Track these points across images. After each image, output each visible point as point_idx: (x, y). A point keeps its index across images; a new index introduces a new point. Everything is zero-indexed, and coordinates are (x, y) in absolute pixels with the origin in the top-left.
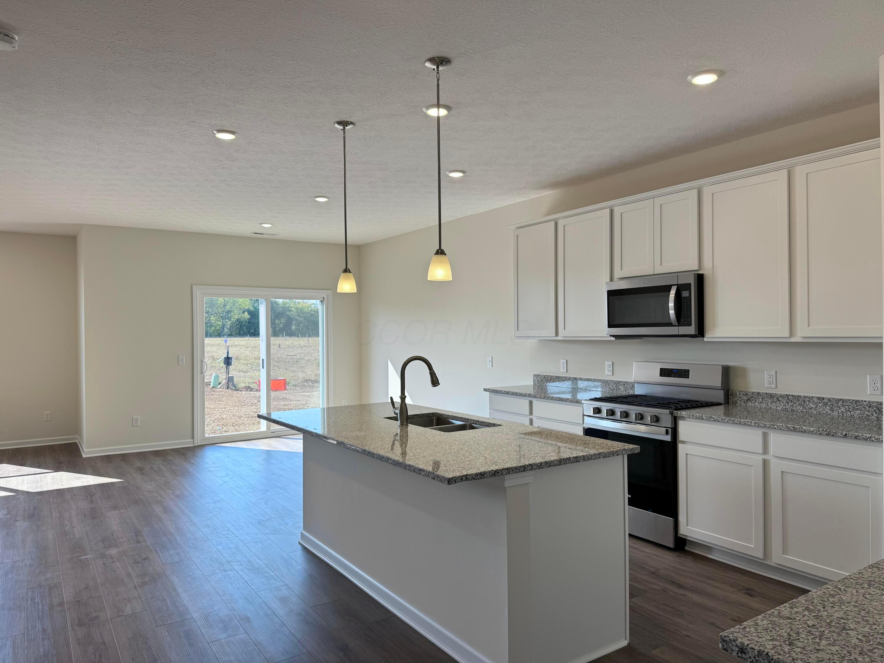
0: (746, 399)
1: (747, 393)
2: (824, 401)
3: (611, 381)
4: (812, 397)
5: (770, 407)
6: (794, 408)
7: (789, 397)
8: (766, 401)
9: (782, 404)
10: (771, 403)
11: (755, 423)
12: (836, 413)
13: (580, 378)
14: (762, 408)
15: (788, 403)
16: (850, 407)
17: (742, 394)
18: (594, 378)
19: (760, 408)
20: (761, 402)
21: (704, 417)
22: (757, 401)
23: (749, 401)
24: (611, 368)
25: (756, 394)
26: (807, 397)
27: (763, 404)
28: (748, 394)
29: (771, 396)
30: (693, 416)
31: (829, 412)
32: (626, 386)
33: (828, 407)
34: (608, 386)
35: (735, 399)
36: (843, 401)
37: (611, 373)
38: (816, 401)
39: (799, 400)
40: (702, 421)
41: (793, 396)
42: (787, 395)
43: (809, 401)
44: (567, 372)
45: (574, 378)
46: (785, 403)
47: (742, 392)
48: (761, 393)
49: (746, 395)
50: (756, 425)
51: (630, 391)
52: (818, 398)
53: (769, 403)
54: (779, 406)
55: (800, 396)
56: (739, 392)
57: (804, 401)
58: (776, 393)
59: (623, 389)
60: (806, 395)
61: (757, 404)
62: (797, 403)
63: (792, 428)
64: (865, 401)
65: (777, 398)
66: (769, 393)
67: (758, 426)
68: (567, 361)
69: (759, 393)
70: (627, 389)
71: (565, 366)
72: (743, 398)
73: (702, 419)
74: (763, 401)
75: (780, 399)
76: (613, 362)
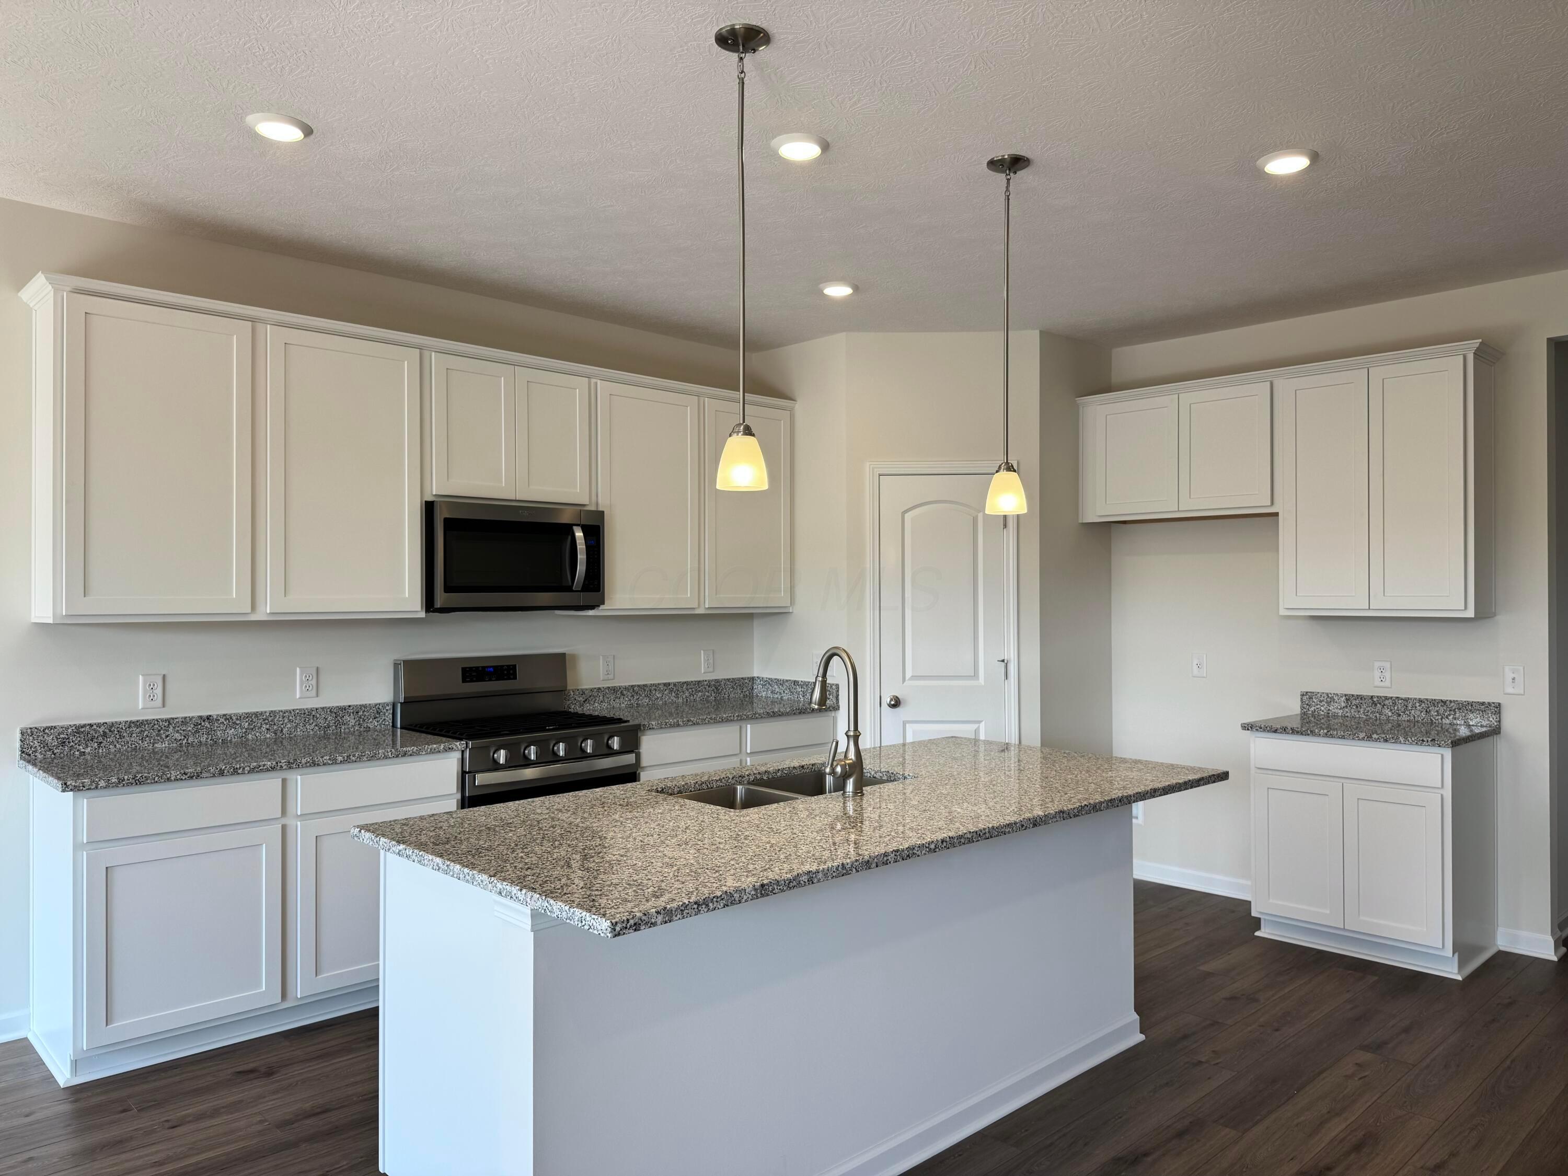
0: (583, 700)
1: (584, 691)
2: (670, 687)
3: (323, 708)
4: (658, 684)
5: (612, 706)
6: (640, 702)
7: (635, 689)
8: (608, 698)
9: (627, 699)
10: (614, 701)
11: (738, 716)
12: (680, 700)
13: (224, 715)
14: (603, 708)
15: (633, 696)
16: (693, 690)
17: (577, 693)
18: (270, 709)
19: (601, 710)
20: (601, 702)
21: (680, 723)
22: (597, 701)
23: (586, 702)
24: (314, 682)
25: (595, 690)
26: (654, 684)
27: (604, 704)
28: (586, 693)
29: (614, 690)
30: (666, 724)
31: (675, 699)
32: (361, 713)
33: (673, 694)
34: (312, 721)
35: (568, 703)
36: (687, 683)
37: (314, 693)
38: (662, 689)
39: (645, 690)
40: (678, 729)
41: (639, 686)
42: (632, 686)
43: (656, 690)
44: (164, 706)
45: (201, 717)
46: (630, 697)
47: (578, 690)
48: (602, 689)
49: (582, 694)
50: (739, 718)
51: (371, 722)
52: (665, 684)
53: (612, 700)
54: (623, 703)
55: (647, 685)
56: (573, 692)
57: (650, 691)
58: (619, 685)
59: (352, 722)
60: (652, 683)
61: (597, 704)
62: (643, 695)
63: (772, 713)
64: (706, 681)
65: (621, 692)
66: (612, 687)
67: (741, 719)
68: (163, 677)
69: (599, 689)
70: (364, 720)
71: (159, 691)
72: (579, 699)
73: (678, 725)
74: (604, 700)
75: (625, 692)
76: (318, 668)
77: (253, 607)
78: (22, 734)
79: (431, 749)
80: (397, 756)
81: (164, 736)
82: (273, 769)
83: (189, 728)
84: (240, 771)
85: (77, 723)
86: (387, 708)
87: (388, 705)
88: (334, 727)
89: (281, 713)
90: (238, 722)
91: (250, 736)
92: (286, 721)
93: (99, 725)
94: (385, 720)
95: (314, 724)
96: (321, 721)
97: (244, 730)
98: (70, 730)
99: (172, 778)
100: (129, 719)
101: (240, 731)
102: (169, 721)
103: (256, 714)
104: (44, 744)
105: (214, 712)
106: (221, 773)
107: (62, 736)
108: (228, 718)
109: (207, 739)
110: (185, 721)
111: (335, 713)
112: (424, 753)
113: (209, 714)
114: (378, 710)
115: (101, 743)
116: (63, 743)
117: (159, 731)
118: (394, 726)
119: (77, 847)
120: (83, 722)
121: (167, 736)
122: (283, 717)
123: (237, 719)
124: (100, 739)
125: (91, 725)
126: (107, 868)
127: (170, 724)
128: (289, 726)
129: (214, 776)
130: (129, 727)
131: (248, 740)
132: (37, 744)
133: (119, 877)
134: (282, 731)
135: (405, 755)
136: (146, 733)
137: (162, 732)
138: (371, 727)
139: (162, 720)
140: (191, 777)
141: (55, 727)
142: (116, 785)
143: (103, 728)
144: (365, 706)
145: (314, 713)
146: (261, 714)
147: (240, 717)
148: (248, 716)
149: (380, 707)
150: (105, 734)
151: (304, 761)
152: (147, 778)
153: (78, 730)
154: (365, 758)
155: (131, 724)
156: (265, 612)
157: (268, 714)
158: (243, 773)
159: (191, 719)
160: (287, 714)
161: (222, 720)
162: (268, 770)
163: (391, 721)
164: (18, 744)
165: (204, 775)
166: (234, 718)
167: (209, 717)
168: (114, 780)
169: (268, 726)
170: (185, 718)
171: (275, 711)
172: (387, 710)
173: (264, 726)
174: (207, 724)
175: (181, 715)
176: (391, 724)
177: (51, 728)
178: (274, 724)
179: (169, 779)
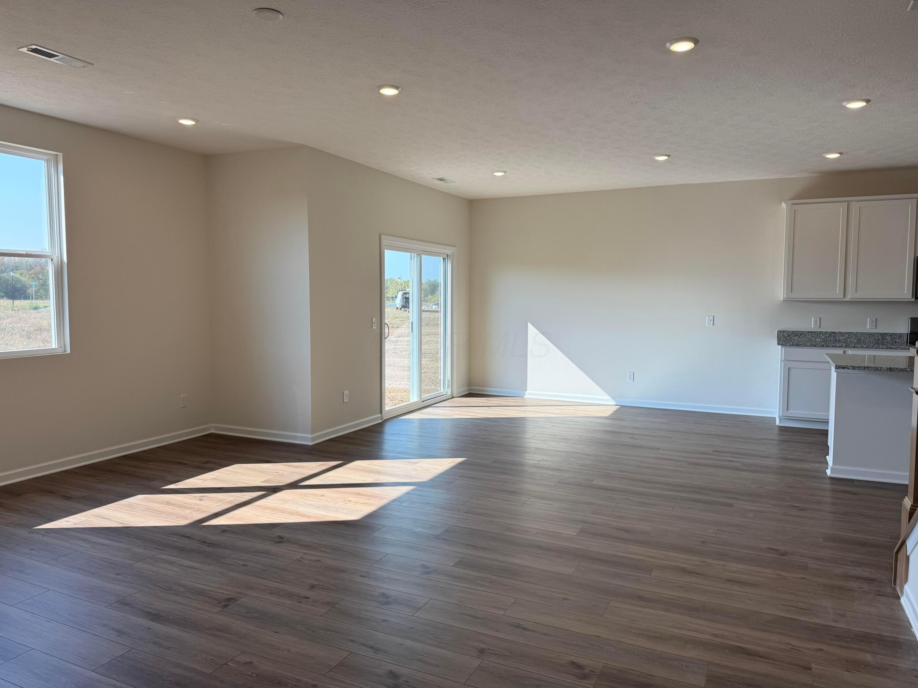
3: (877, 333)
13: (839, 332)
18: (856, 332)
24: (875, 324)
32: (893, 336)
37: (874, 327)
44: (820, 327)
45: (831, 332)
59: (889, 339)
68: (820, 318)
70: (894, 339)
71: (818, 323)
76: (876, 319)
77: (844, 296)
78: (778, 332)
79: (902, 348)
80: (887, 349)
81: (819, 337)
82: (840, 347)
83: (827, 335)
84: (829, 346)
85: (793, 330)
86: (905, 335)
87: (905, 334)
88: (881, 340)
89: (860, 333)
90: (844, 335)
91: (848, 340)
92: (862, 336)
93: (799, 331)
94: (903, 339)
95: (873, 338)
96: (876, 338)
97: (846, 338)
98: (791, 332)
99: (808, 345)
100: (808, 331)
101: (845, 337)
102: (821, 332)
103: (851, 333)
104: (783, 335)
105: (836, 331)
106: (823, 346)
107: (788, 334)
108: (841, 333)
109: (833, 339)
110: (826, 333)
111: (882, 335)
112: (899, 349)
113: (834, 331)
114: (901, 336)
115: (799, 337)
116: (789, 336)
117: (817, 335)
118: (907, 342)
119: (781, 361)
120: (794, 330)
121: (820, 337)
122: (861, 335)
123: (844, 334)
124: (799, 336)
125: (797, 331)
126: (789, 368)
127: (821, 333)
128: (863, 338)
129: (820, 347)
130: (808, 333)
131: (848, 341)
132: (781, 335)
133: (792, 371)
134: (860, 339)
135: (891, 348)
136: (813, 335)
137: (818, 335)
138: (897, 341)
139: (818, 332)
140: (813, 346)
141: (787, 331)
142: (792, 345)
143: (800, 333)
144: (895, 334)
145: (873, 334)
146: (853, 333)
147: (845, 333)
148: (848, 333)
149: (902, 334)
150: (801, 334)
151: (851, 346)
152: (800, 344)
153: (793, 332)
154: (874, 348)
155: (808, 332)
156: (848, 298)
157: (855, 333)
158: (830, 347)
159: (828, 332)
160: (863, 334)
161: (838, 333)
162: (838, 347)
163: (906, 340)
164: (777, 335)
165: (817, 346)
166: (843, 333)
167: (834, 332)
168: (791, 344)
169: (855, 337)
170: (826, 332)
171: (858, 333)
172: (905, 336)
173: (854, 337)
174: (833, 334)
175: (825, 331)
176: (906, 342)
177: (785, 331)
178: (858, 337)
179: (807, 346)
